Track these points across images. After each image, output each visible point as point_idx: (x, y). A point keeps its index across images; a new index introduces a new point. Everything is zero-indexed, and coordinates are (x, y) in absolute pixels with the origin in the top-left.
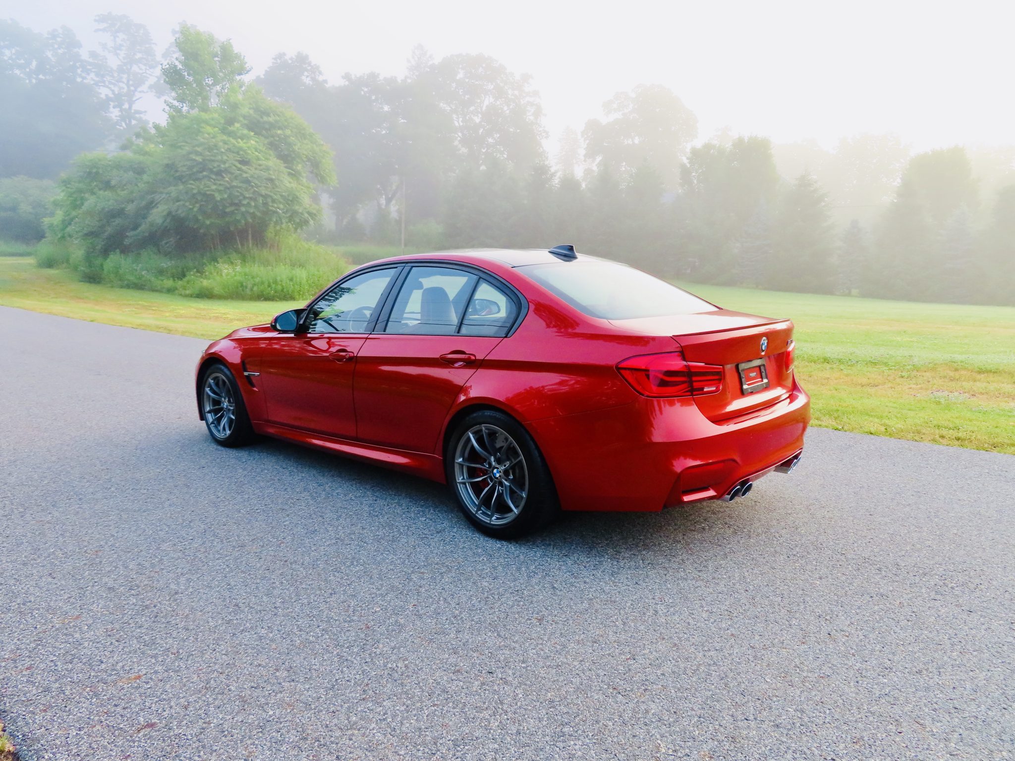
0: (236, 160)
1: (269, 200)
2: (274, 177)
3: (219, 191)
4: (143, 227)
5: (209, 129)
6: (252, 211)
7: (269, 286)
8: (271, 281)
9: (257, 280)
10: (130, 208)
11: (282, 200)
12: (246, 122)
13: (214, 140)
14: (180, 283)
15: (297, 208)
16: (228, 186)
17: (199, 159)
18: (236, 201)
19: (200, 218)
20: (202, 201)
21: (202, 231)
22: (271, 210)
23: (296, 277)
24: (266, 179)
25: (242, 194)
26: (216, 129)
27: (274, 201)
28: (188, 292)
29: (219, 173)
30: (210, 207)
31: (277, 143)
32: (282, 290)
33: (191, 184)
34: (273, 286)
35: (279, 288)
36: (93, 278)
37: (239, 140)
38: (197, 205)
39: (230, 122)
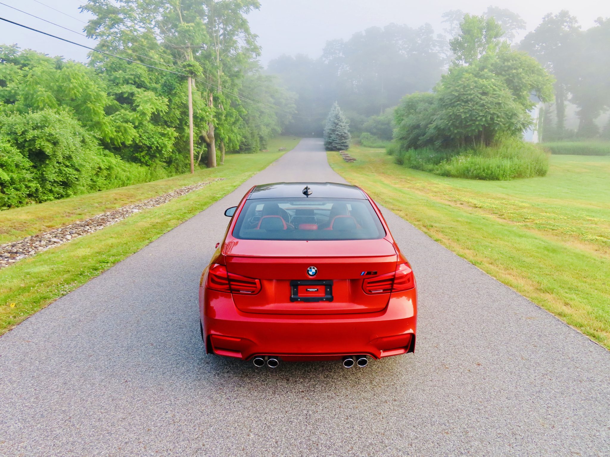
0: (479, 93)
1: (495, 117)
2: (501, 102)
3: (465, 113)
4: (427, 134)
5: (467, 75)
6: (482, 124)
7: (484, 171)
8: (485, 168)
9: (477, 166)
10: (423, 123)
11: (504, 116)
12: (492, 68)
13: (467, 82)
14: (436, 166)
15: (513, 120)
16: (470, 109)
17: (456, 94)
18: (474, 118)
19: (452, 129)
20: (454, 119)
21: (452, 137)
22: (496, 123)
23: (502, 166)
24: (496, 103)
25: (478, 114)
26: (471, 75)
27: (498, 117)
28: (438, 172)
29: (466, 102)
30: (458, 122)
31: (511, 79)
32: (491, 174)
33: (450, 109)
34: (486, 170)
35: (489, 172)
36: (400, 162)
37: (484, 80)
38: (451, 122)
39: (482, 69)
